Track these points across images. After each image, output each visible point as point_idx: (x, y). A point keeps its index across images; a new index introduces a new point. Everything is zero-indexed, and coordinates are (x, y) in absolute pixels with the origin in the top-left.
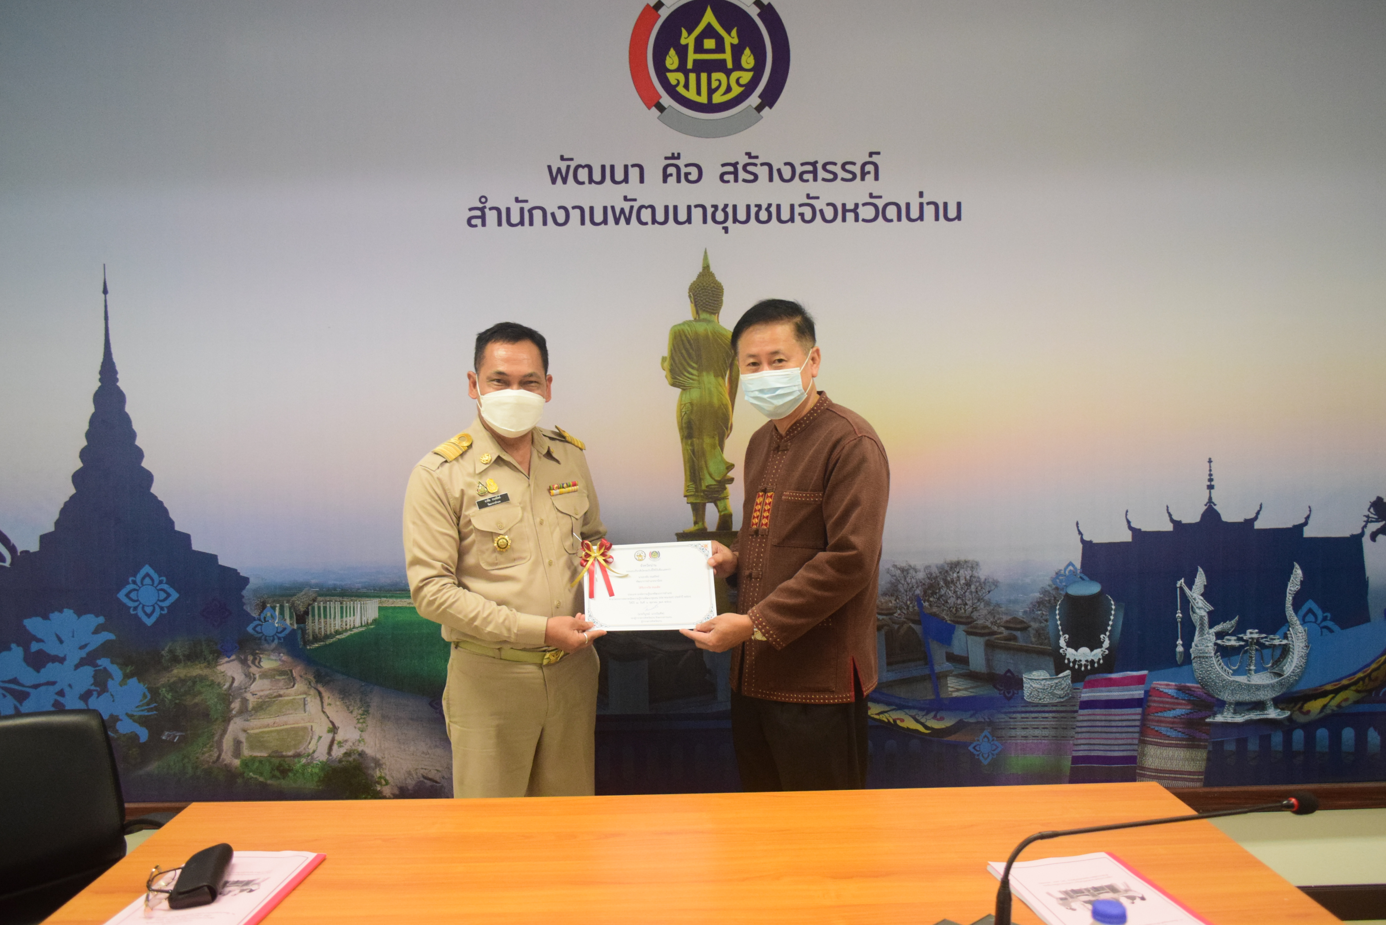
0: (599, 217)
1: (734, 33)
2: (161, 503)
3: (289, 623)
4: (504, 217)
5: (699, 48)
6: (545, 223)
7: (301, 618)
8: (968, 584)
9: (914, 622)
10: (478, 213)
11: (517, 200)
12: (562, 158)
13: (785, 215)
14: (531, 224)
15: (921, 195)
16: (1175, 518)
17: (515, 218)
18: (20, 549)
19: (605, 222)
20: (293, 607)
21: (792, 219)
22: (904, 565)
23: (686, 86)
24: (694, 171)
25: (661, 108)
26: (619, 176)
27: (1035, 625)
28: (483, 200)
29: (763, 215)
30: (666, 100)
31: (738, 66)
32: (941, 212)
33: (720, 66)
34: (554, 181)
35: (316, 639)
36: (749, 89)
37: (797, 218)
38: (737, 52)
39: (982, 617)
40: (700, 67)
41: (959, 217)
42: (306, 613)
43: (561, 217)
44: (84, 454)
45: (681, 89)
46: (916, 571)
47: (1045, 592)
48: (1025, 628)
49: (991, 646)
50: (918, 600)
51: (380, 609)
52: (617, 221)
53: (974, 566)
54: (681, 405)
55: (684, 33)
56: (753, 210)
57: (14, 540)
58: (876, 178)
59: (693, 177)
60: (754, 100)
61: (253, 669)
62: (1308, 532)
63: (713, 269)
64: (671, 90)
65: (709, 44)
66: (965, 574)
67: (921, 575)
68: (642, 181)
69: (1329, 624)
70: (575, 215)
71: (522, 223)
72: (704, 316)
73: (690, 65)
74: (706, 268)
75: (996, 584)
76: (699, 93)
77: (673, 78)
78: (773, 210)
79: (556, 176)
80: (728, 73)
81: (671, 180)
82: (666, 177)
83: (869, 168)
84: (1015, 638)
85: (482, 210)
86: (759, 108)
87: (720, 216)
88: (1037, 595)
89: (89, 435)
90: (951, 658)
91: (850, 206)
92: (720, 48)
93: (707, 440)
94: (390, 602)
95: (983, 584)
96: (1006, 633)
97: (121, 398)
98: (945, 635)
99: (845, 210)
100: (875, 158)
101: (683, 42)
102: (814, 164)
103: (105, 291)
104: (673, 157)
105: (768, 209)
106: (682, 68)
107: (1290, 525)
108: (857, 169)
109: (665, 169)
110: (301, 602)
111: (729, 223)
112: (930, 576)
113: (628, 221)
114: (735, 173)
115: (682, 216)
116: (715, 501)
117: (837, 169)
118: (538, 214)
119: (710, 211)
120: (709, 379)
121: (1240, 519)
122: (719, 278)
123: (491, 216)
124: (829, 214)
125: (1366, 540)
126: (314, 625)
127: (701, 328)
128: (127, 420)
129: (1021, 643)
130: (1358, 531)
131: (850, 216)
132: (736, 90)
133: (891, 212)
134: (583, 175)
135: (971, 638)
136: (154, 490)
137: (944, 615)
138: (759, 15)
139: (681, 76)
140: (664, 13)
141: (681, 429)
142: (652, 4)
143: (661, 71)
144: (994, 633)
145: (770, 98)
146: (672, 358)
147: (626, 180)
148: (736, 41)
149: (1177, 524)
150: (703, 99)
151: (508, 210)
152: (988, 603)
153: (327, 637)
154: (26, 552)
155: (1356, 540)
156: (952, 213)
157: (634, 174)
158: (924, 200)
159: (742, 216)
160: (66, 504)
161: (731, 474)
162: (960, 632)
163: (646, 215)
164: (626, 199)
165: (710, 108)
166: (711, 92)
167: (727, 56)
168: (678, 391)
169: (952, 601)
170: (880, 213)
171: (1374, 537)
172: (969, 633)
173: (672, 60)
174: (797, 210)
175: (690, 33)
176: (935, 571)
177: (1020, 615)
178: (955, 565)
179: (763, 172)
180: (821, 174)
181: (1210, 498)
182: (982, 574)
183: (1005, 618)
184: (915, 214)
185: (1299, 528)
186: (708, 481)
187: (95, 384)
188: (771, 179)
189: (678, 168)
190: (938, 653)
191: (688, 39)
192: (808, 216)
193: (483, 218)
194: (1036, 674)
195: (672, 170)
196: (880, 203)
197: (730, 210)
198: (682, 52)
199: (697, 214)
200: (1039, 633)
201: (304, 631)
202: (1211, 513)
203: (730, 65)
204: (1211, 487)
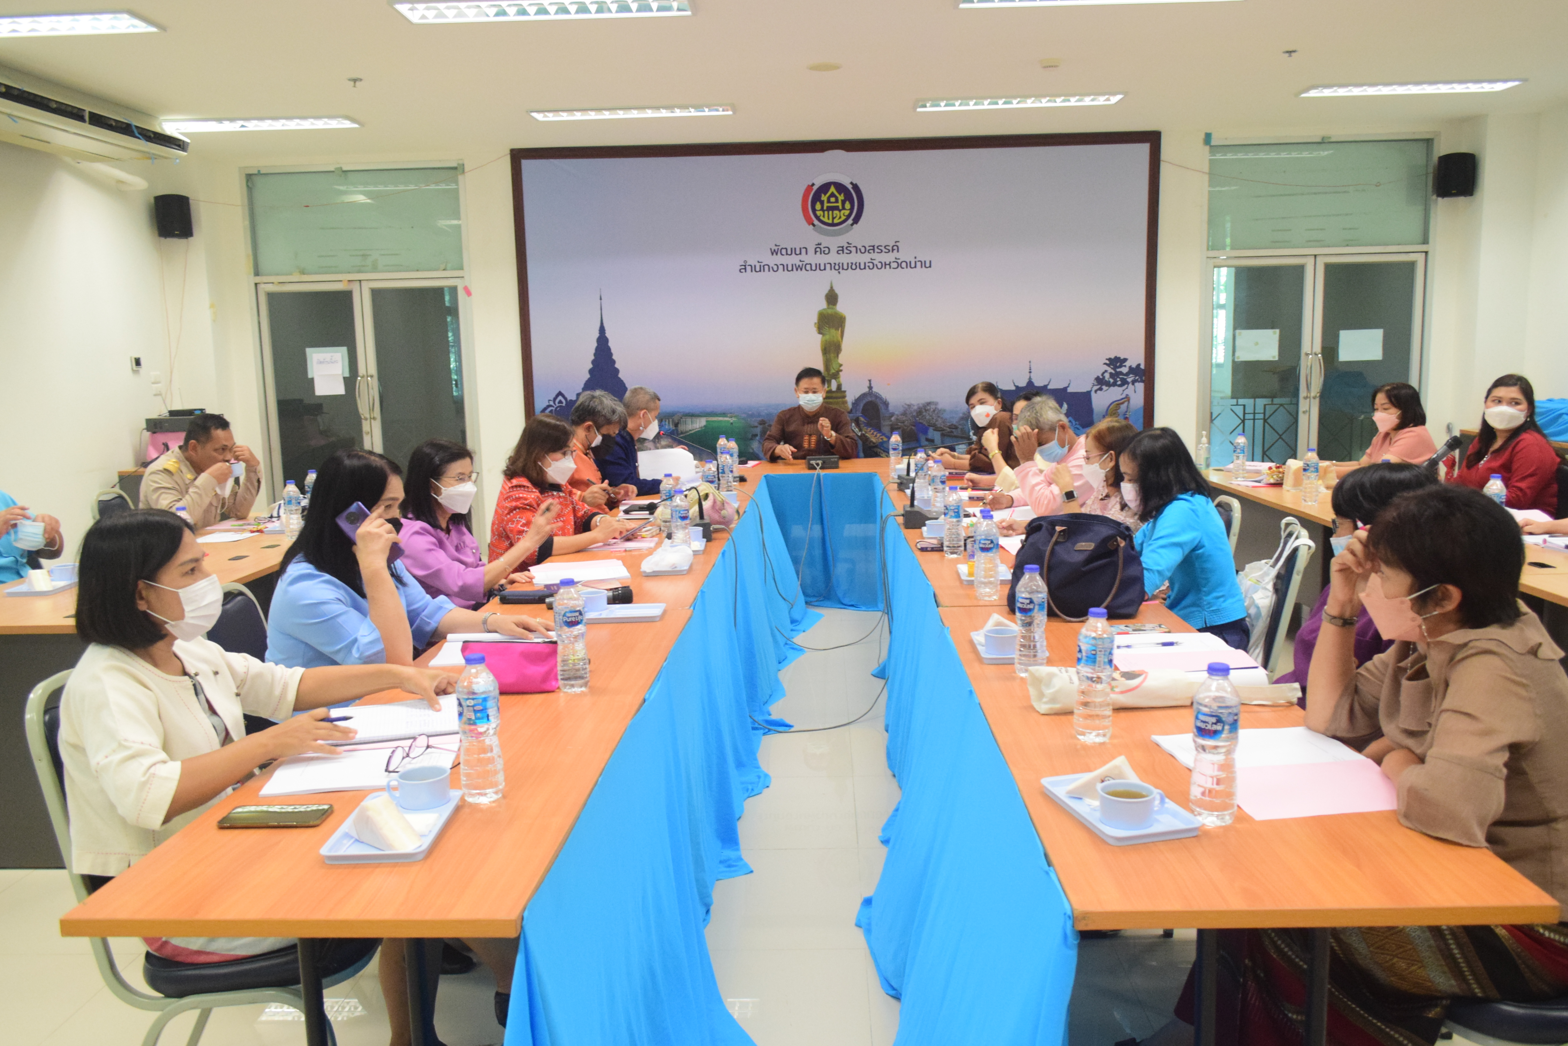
0: (790, 268)
1: (842, 195)
2: (622, 381)
3: (672, 427)
4: (753, 269)
5: (829, 201)
6: (769, 271)
7: (676, 425)
8: (934, 411)
9: (914, 426)
10: (743, 267)
11: (759, 262)
12: (776, 245)
13: (862, 267)
14: (764, 271)
15: (915, 258)
16: (1016, 384)
17: (758, 269)
18: (569, 399)
19: (792, 270)
20: (673, 421)
21: (865, 268)
22: (908, 403)
23: (824, 216)
24: (827, 250)
25: (814, 225)
26: (798, 252)
27: (960, 427)
28: (745, 262)
29: (854, 267)
30: (816, 222)
31: (844, 208)
32: (923, 264)
33: (837, 208)
34: (773, 254)
35: (682, 433)
36: (848, 217)
37: (867, 268)
38: (843, 202)
39: (939, 423)
40: (830, 209)
41: (930, 267)
42: (678, 423)
43: (775, 268)
44: (593, 362)
45: (822, 218)
46: (914, 406)
47: (964, 414)
48: (956, 428)
49: (943, 435)
50: (913, 416)
51: (707, 421)
52: (797, 270)
53: (936, 404)
54: (822, 342)
55: (823, 195)
56: (850, 265)
57: (566, 395)
58: (898, 251)
59: (826, 252)
60: (850, 221)
61: (658, 445)
62: (1069, 390)
63: (834, 288)
64: (818, 218)
65: (833, 199)
66: (933, 407)
67: (916, 408)
68: (807, 254)
69: (1078, 426)
70: (781, 267)
71: (760, 271)
72: (831, 306)
73: (825, 208)
74: (832, 287)
75: (945, 411)
76: (829, 219)
77: (819, 213)
78: (858, 264)
79: (774, 252)
80: (840, 211)
81: (818, 253)
82: (816, 252)
83: (895, 248)
84: (952, 432)
85: (745, 266)
86: (852, 225)
87: (837, 267)
88: (961, 415)
89: (595, 355)
90: (927, 440)
91: (888, 263)
92: (837, 201)
93: (832, 355)
94: (711, 419)
95: (940, 411)
96: (949, 430)
97: (607, 340)
98: (925, 431)
99: (886, 264)
100: (897, 244)
101: (822, 199)
102: (873, 246)
103: (601, 299)
104: (819, 244)
105: (856, 264)
106: (822, 209)
107: (1062, 387)
108: (890, 248)
109: (816, 249)
110: (676, 418)
111: (841, 270)
112: (919, 408)
113: (801, 269)
114: (843, 250)
115: (822, 268)
116: (835, 379)
117: (882, 248)
118: (766, 267)
119: (833, 265)
120: (833, 331)
121: (1042, 385)
122: (837, 291)
123: (749, 268)
124: (879, 265)
125: (1093, 393)
126: (682, 428)
127: (830, 311)
128: (609, 349)
129: (955, 434)
130: (1089, 390)
131: (888, 267)
132: (843, 218)
133: (904, 265)
134: (784, 252)
135: (935, 432)
136: (620, 375)
137: (925, 423)
138: (853, 188)
139: (821, 213)
140: (815, 188)
141: (822, 350)
142: (810, 184)
143: (814, 210)
144: (944, 430)
145: (856, 220)
146: (819, 323)
147: (800, 254)
148: (843, 198)
149: (1017, 387)
150: (830, 221)
151: (755, 266)
152: (942, 418)
153: (686, 432)
154: (571, 400)
155: (1088, 395)
156: (928, 265)
157: (804, 251)
158: (917, 260)
159: (845, 267)
160: (587, 381)
161: (841, 368)
162: (931, 430)
163: (808, 267)
164: (801, 261)
165: (833, 225)
166: (833, 218)
167: (840, 204)
168: (821, 336)
169: (928, 417)
170: (899, 265)
171: (1096, 391)
172: (934, 430)
173: (818, 206)
174: (867, 264)
175: (825, 195)
176: (921, 405)
177: (954, 423)
178: (929, 404)
179: (853, 250)
180: (876, 250)
181: (1030, 378)
182: (940, 407)
183: (948, 424)
184: (913, 265)
185: (1065, 389)
186: (833, 371)
187: (597, 335)
188: (857, 252)
189: (820, 248)
190: (922, 438)
191: (824, 198)
192: (871, 267)
193: (745, 269)
194: (961, 446)
195: (818, 250)
196: (899, 261)
197: (841, 265)
198: (822, 203)
199: (828, 266)
200: (962, 430)
201: (677, 430)
202: (1030, 383)
203: (841, 208)
204: (1030, 372)
